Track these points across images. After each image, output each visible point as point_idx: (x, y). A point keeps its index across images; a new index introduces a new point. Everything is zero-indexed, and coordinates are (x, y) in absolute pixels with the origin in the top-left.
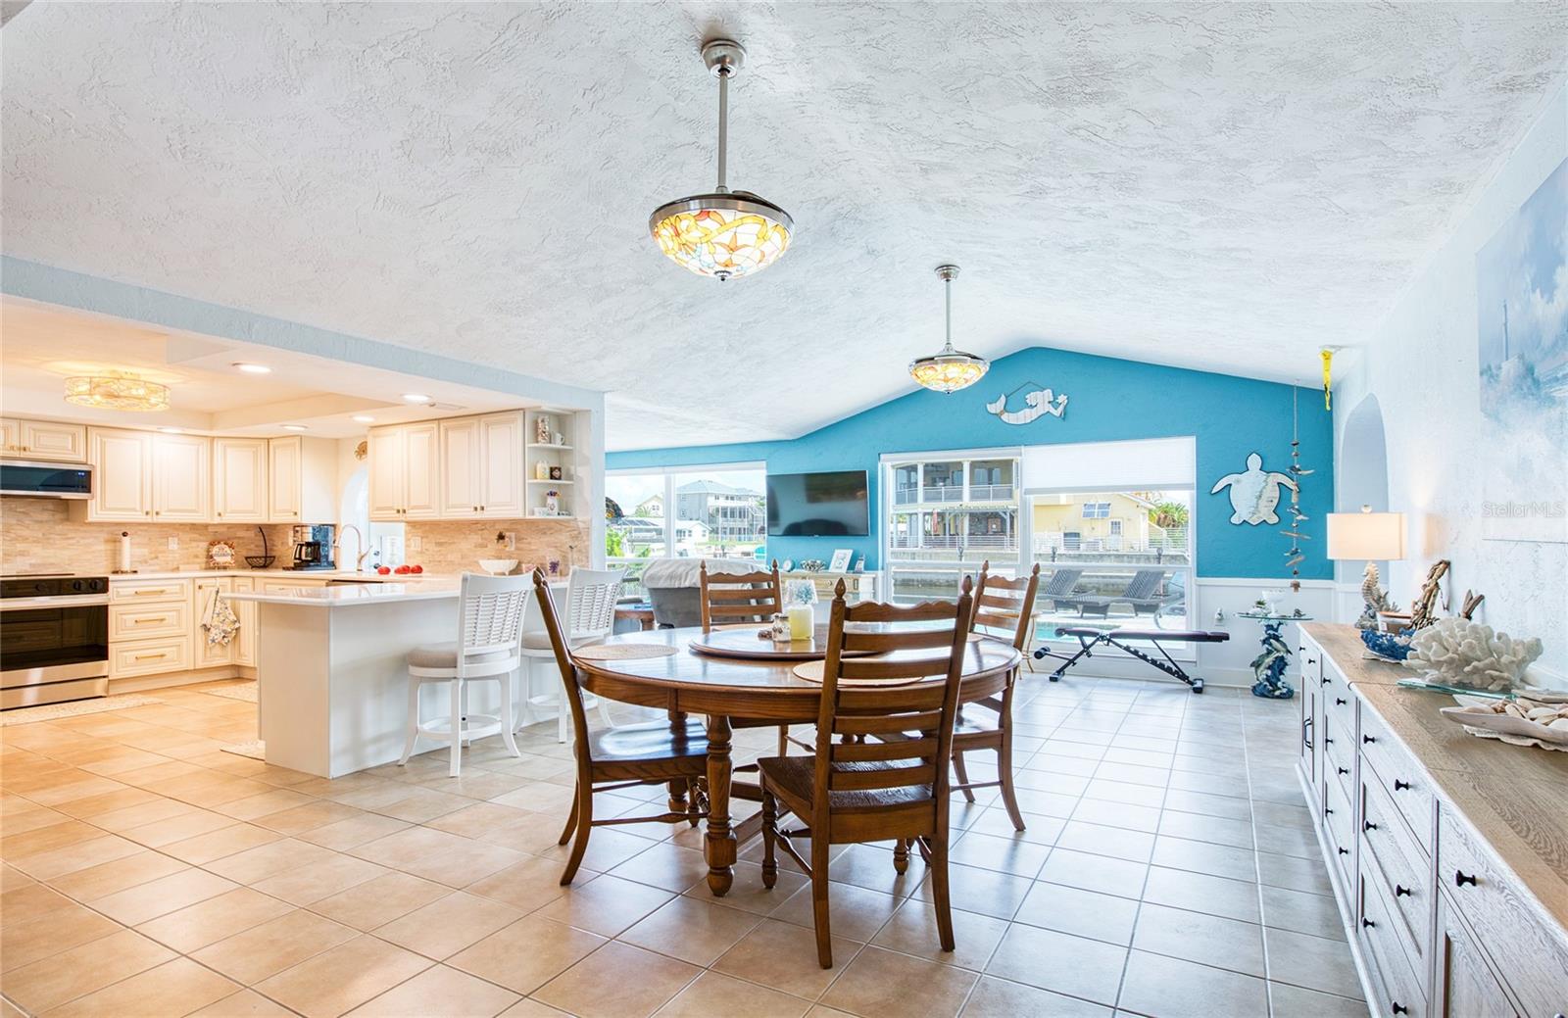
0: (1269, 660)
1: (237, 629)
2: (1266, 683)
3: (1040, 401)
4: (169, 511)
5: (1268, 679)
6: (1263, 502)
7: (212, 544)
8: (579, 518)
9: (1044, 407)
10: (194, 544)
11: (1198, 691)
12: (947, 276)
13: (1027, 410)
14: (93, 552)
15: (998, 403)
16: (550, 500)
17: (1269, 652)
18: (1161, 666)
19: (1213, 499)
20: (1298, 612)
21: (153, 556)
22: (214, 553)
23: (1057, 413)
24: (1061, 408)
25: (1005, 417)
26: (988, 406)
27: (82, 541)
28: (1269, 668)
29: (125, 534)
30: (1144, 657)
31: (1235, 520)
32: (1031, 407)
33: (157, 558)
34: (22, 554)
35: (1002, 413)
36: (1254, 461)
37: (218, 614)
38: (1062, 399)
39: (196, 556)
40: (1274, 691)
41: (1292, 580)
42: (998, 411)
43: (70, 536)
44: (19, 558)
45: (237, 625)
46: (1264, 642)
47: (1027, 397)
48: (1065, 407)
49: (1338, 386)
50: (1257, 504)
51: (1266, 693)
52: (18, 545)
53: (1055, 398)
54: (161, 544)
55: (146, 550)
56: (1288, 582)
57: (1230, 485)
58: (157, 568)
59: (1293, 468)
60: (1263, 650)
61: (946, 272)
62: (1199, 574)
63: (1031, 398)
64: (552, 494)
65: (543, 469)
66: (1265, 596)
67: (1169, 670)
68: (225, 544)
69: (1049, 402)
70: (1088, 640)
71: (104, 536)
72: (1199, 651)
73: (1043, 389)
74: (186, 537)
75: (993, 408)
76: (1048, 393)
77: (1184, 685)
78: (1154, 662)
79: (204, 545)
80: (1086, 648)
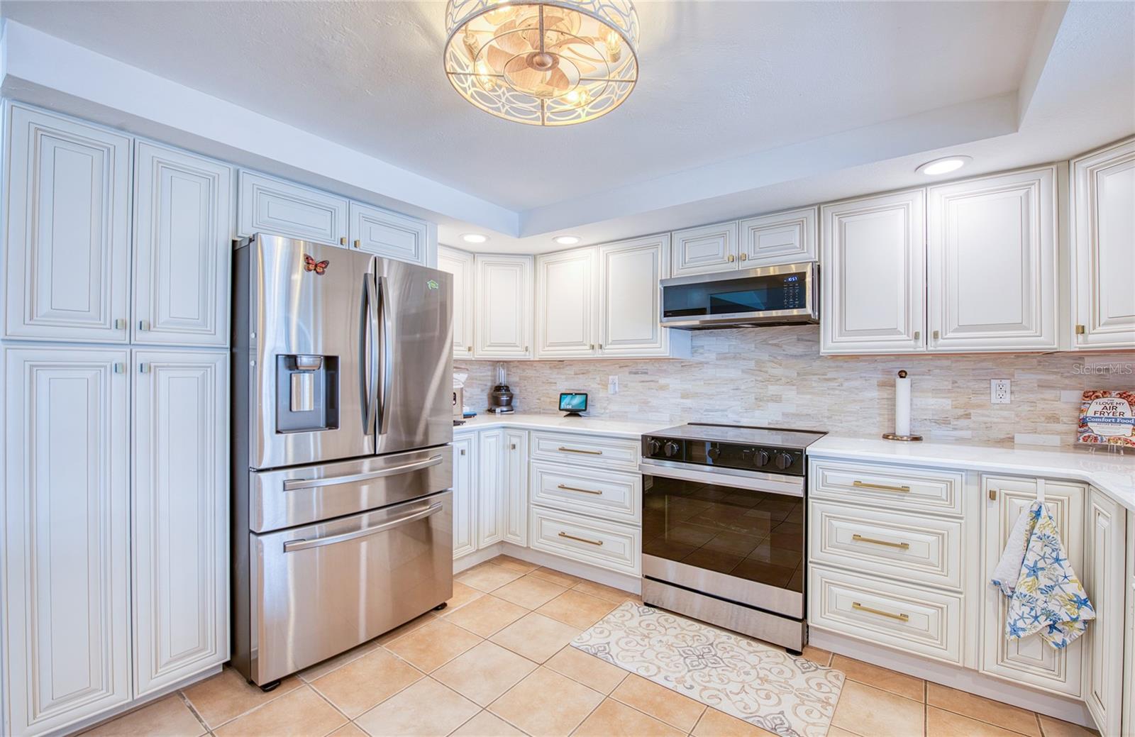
1: (1089, 624)
4: (962, 328)
7: (1089, 396)
10: (1049, 394)
14: (862, 401)
21: (961, 412)
22: (1090, 413)
27: (846, 384)
29: (902, 374)
33: (968, 416)
34: (777, 399)
37: (1034, 571)
39: (1054, 419)
43: (829, 376)
44: (771, 405)
45: (1086, 614)
52: (770, 387)
54: (975, 393)
55: (949, 402)
58: (967, 434)
68: (1121, 396)
71: (879, 377)
74: (1029, 378)
79: (1075, 396)
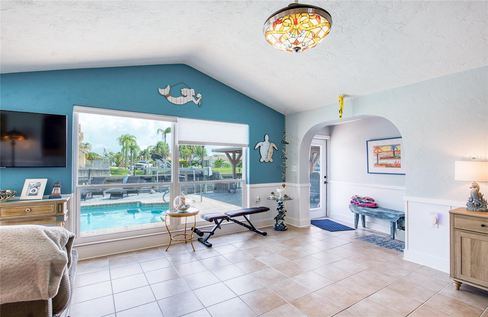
0: (281, 216)
2: (281, 225)
3: (188, 94)
6: (269, 154)
9: (190, 98)
13: (182, 98)
15: (166, 89)
17: (281, 213)
18: (248, 227)
20: (286, 196)
23: (196, 102)
24: (198, 100)
25: (169, 98)
26: (160, 90)
30: (241, 223)
31: (262, 160)
32: (184, 96)
35: (168, 95)
36: (267, 138)
38: (199, 95)
40: (285, 228)
41: (283, 183)
42: (166, 94)
46: (279, 209)
47: (182, 90)
48: (201, 100)
50: (267, 154)
51: (283, 229)
53: (196, 94)
56: (282, 184)
57: (260, 146)
62: (250, 183)
63: (185, 91)
67: (250, 228)
69: (193, 96)
73: (190, 87)
75: (163, 92)
76: (192, 91)
78: (245, 225)
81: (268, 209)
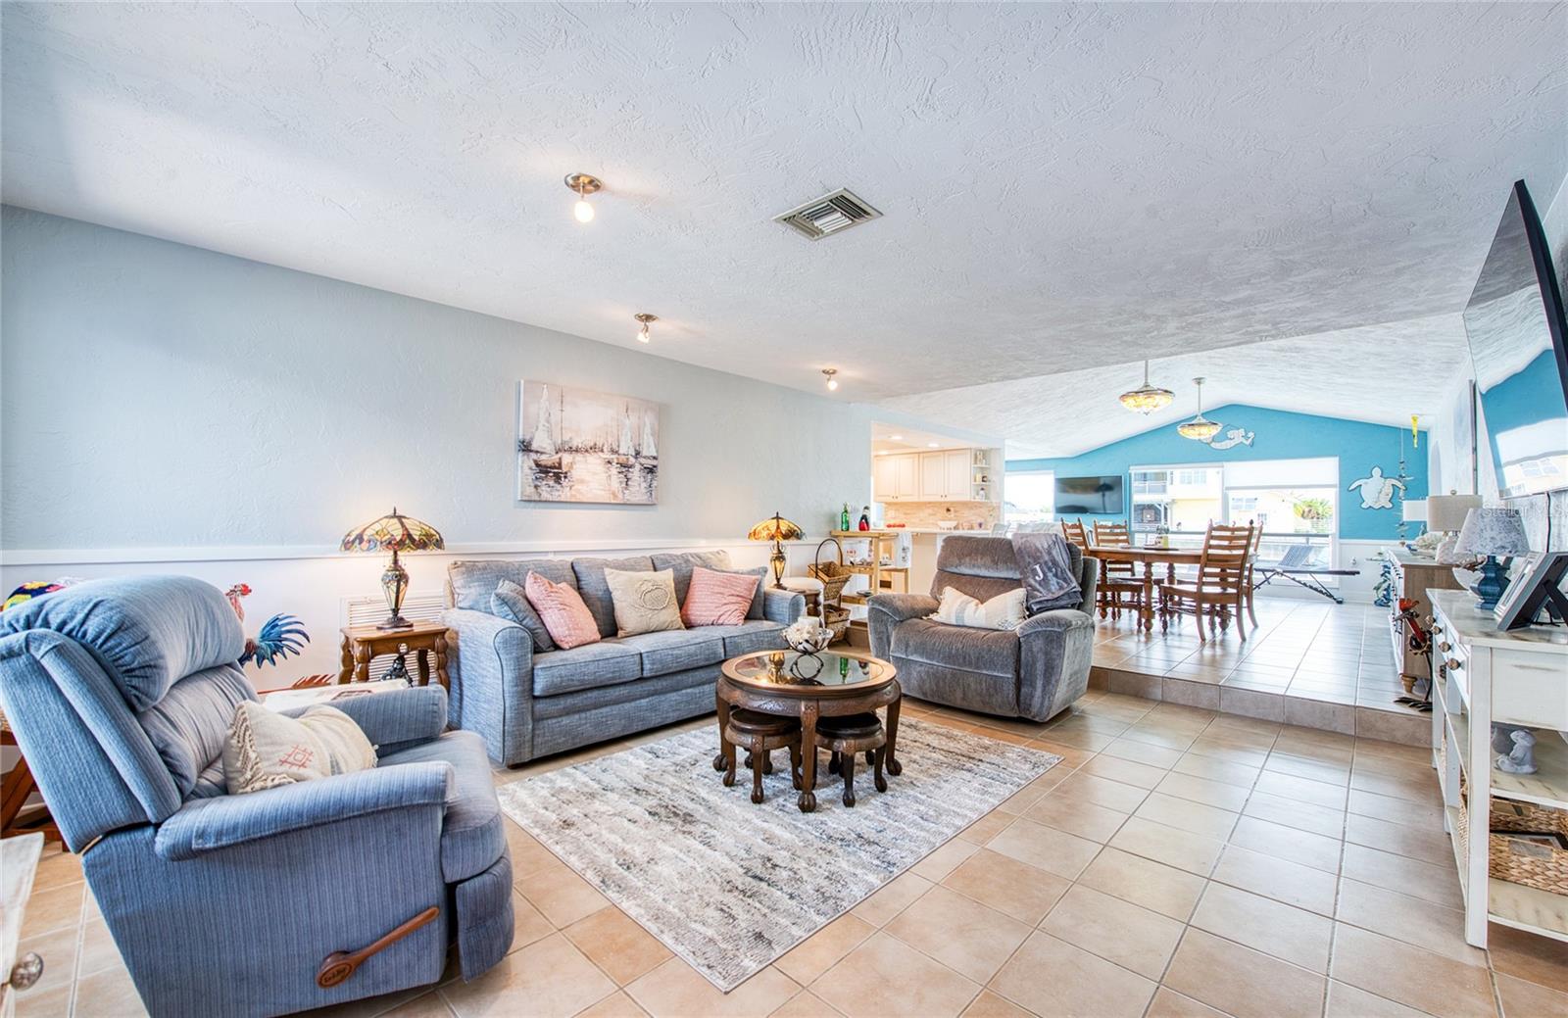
0: (1385, 586)
2: (1383, 599)
3: (1236, 436)
5: (1384, 596)
6: (1382, 495)
8: (994, 501)
9: (1239, 439)
11: (1340, 602)
12: (1199, 383)
13: (1228, 441)
16: (982, 492)
17: (1385, 581)
18: (1316, 589)
19: (1349, 493)
23: (1247, 443)
24: (1250, 440)
25: (1213, 445)
28: (1385, 590)
30: (1305, 584)
31: (1364, 506)
32: (1231, 439)
35: (1210, 442)
36: (1377, 472)
38: (1251, 434)
42: (1208, 442)
46: (1382, 575)
47: (1228, 433)
48: (1253, 439)
49: (1429, 429)
50: (1379, 497)
51: (1383, 605)
53: (1246, 434)
57: (1361, 485)
59: (1401, 476)
60: (1382, 579)
61: (1199, 381)
62: (1340, 537)
63: (1231, 434)
64: (982, 489)
65: (979, 477)
66: (1383, 549)
67: (1321, 592)
69: (1242, 436)
70: (1268, 574)
72: (1341, 581)
73: (1238, 429)
76: (1242, 431)
77: (1331, 600)
78: (1311, 587)
80: (1267, 579)
81: (1358, 573)
